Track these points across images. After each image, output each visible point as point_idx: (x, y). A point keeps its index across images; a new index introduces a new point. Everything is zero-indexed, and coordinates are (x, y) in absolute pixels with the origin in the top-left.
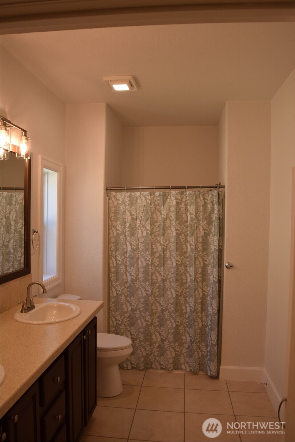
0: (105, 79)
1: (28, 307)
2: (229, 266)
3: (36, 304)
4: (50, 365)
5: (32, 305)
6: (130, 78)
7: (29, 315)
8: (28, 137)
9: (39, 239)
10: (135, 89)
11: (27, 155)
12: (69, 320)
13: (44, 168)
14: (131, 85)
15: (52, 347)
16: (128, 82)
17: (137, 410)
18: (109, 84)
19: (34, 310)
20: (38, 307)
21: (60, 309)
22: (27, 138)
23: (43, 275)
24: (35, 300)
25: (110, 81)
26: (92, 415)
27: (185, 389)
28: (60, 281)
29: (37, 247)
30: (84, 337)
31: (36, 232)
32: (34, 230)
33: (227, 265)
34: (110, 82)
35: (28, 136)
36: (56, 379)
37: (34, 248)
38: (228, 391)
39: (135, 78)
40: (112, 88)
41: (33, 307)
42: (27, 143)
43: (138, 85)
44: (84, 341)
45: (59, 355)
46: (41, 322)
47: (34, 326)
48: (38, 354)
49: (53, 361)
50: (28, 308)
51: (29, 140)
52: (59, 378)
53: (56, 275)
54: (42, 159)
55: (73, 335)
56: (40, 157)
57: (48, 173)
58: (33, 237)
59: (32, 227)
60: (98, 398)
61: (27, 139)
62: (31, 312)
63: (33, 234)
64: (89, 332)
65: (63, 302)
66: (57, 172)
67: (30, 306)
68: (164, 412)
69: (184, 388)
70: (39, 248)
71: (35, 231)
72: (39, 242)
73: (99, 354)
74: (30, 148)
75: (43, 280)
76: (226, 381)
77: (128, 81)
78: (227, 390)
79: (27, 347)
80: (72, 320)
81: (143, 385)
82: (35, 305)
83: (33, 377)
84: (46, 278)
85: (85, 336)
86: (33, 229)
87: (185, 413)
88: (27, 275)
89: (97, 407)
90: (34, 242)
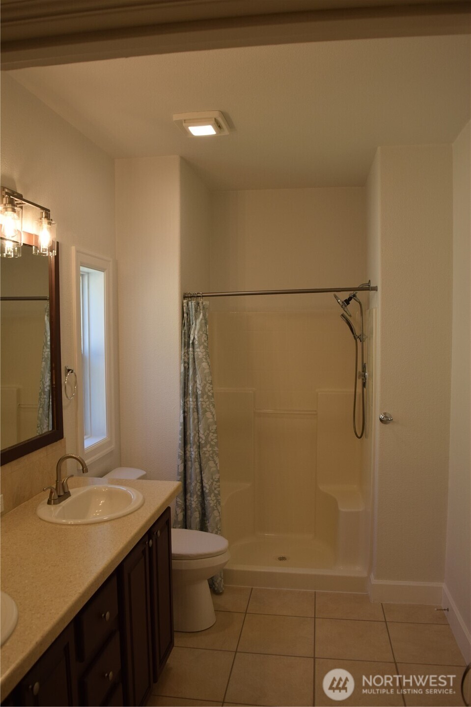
0: (176, 117)
1: (60, 494)
2: (385, 419)
3: (72, 488)
4: (90, 597)
5: (66, 491)
6: (216, 114)
7: (61, 508)
8: (52, 220)
9: (76, 382)
10: (226, 132)
11: (51, 250)
12: (124, 516)
13: (81, 267)
14: (218, 126)
15: (96, 565)
16: (213, 122)
17: (238, 654)
18: (182, 124)
19: (69, 500)
20: (76, 492)
21: (111, 495)
22: (50, 221)
23: (85, 438)
24: (70, 482)
25: (185, 120)
26: (167, 661)
27: (315, 618)
28: (113, 446)
29: (73, 396)
30: (148, 543)
31: (71, 371)
32: (68, 368)
33: (382, 417)
34: (185, 123)
35: (51, 218)
36: (103, 615)
37: (67, 397)
38: (386, 622)
39: (224, 115)
40: (188, 133)
41: (67, 495)
42: (50, 230)
43: (231, 125)
44: (150, 549)
45: (105, 579)
46: (79, 521)
47: (69, 527)
48: (72, 579)
49: (96, 590)
50: (59, 496)
51: (53, 224)
52: (108, 614)
53: (106, 437)
54: (77, 252)
55: (130, 542)
56: (73, 249)
57: (88, 273)
58: (65, 380)
59: (64, 364)
60: (175, 634)
61: (50, 223)
62: (64, 503)
63: (66, 376)
64: (157, 533)
65: (115, 484)
66: (104, 272)
67: (62, 494)
68: (282, 657)
69: (313, 616)
70: (76, 397)
71: (69, 370)
72: (77, 388)
73: (175, 565)
74: (55, 236)
75: (85, 447)
76: (382, 604)
77: (214, 119)
78: (384, 620)
79: (54, 566)
80: (129, 516)
81: (247, 612)
82: (71, 491)
83: (62, 619)
84: (89, 443)
85: (151, 541)
86: (66, 367)
87: (314, 658)
88: (58, 442)
89: (174, 648)
90: (68, 388)
